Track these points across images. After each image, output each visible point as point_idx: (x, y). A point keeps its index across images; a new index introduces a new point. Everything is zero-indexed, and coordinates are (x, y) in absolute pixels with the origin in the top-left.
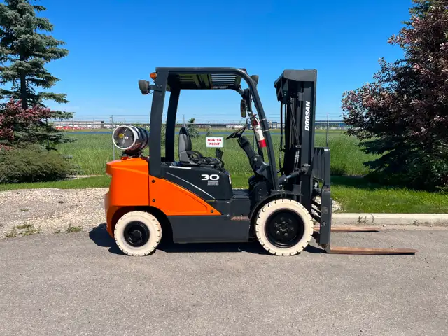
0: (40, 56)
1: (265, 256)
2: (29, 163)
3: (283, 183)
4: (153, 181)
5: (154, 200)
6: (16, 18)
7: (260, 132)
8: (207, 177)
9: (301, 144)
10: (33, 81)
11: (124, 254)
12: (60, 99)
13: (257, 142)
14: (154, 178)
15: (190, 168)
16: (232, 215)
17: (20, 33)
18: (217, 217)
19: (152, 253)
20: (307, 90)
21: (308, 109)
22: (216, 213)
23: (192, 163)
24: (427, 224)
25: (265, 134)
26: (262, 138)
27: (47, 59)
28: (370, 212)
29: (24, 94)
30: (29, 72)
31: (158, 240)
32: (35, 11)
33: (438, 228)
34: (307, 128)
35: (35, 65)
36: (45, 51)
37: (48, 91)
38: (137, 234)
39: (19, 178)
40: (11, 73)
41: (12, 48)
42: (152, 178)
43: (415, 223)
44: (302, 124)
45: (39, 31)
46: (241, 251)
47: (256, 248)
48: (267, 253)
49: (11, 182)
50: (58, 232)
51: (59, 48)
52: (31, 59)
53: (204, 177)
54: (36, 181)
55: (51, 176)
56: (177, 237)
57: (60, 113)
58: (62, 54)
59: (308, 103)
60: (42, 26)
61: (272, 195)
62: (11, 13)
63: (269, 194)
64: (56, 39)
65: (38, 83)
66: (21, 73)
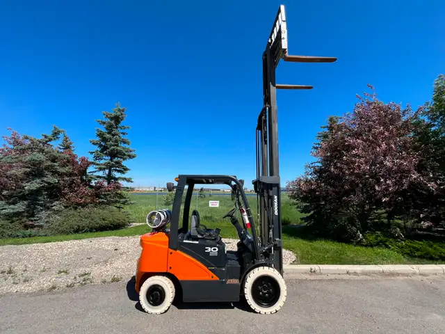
0: (121, 158)
1: (251, 314)
2: (104, 220)
3: (264, 253)
4: (171, 253)
5: (170, 268)
6: (110, 139)
7: (246, 218)
8: (209, 249)
9: (273, 224)
10: (116, 170)
11: (145, 312)
12: (129, 180)
13: (244, 224)
14: (172, 251)
15: (197, 242)
16: (227, 279)
17: (111, 145)
18: (217, 281)
19: (166, 311)
20: (275, 189)
21: (276, 200)
22: (216, 278)
23: (199, 236)
24: (355, 273)
25: (249, 219)
26: (247, 222)
27: (124, 159)
28: (317, 264)
29: (109, 178)
30: (113, 166)
31: (171, 300)
32: (121, 135)
33: (364, 277)
34: (276, 213)
35: (117, 163)
36: (124, 155)
37: (123, 176)
38: (156, 296)
39: (96, 229)
40: (103, 167)
41: (106, 154)
42: (171, 250)
43: (348, 273)
44: (273, 211)
45: (122, 145)
46: (233, 308)
47: (245, 306)
48: (254, 311)
49: (91, 232)
50: (104, 282)
51: (132, 153)
52: (116, 159)
53: (207, 249)
54: (107, 230)
55: (115, 227)
56: (186, 298)
57: (128, 188)
58: (133, 157)
59: (276, 197)
60: (125, 143)
61: (256, 264)
62: (108, 136)
63: (254, 263)
64: (131, 149)
65: (119, 171)
66: (109, 167)
